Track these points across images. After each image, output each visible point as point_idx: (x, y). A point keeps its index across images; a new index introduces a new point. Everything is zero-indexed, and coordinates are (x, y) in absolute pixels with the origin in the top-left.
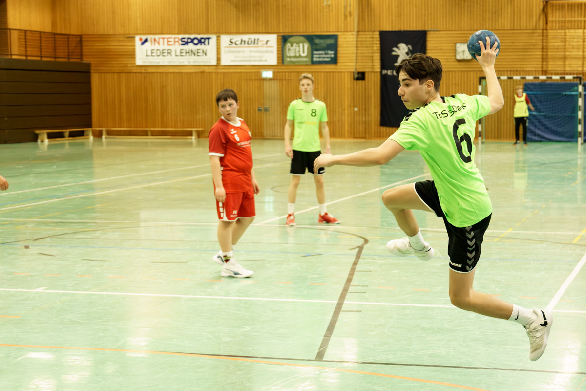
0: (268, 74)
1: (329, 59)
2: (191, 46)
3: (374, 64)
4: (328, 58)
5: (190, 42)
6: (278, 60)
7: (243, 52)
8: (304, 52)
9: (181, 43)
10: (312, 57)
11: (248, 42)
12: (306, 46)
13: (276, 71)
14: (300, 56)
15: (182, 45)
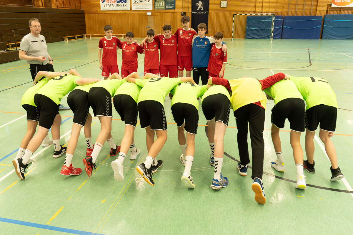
1: (172, 8)
2: (120, 3)
3: (189, 9)
7: (140, 5)
8: (162, 5)
9: (117, 2)
10: (166, 7)
11: (142, 1)
12: (163, 2)
13: (152, 12)
14: (161, 7)
15: (117, 3)
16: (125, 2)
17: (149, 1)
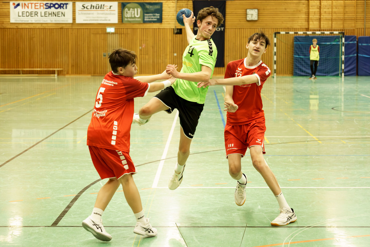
0: (111, 30)
1: (156, 20)
2: (53, 9)
4: (155, 18)
5: (52, 7)
6: (119, 20)
7: (92, 14)
8: (137, 15)
9: (45, 7)
10: (144, 18)
11: (96, 6)
12: (139, 10)
13: (117, 27)
14: (135, 17)
15: (46, 8)
16: (63, 7)
17: (110, 6)
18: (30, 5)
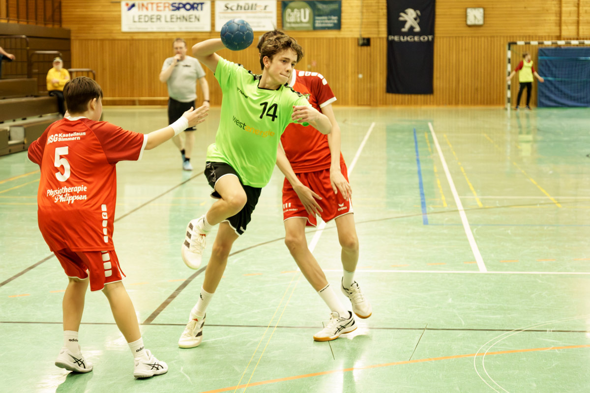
2: (183, 12)
3: (380, 29)
4: (331, 23)
5: (181, 8)
6: (278, 25)
8: (305, 18)
9: (171, 8)
10: (314, 23)
11: (245, 7)
12: (308, 11)
14: (301, 22)
16: (197, 8)
17: (266, 7)
18: (150, 6)
